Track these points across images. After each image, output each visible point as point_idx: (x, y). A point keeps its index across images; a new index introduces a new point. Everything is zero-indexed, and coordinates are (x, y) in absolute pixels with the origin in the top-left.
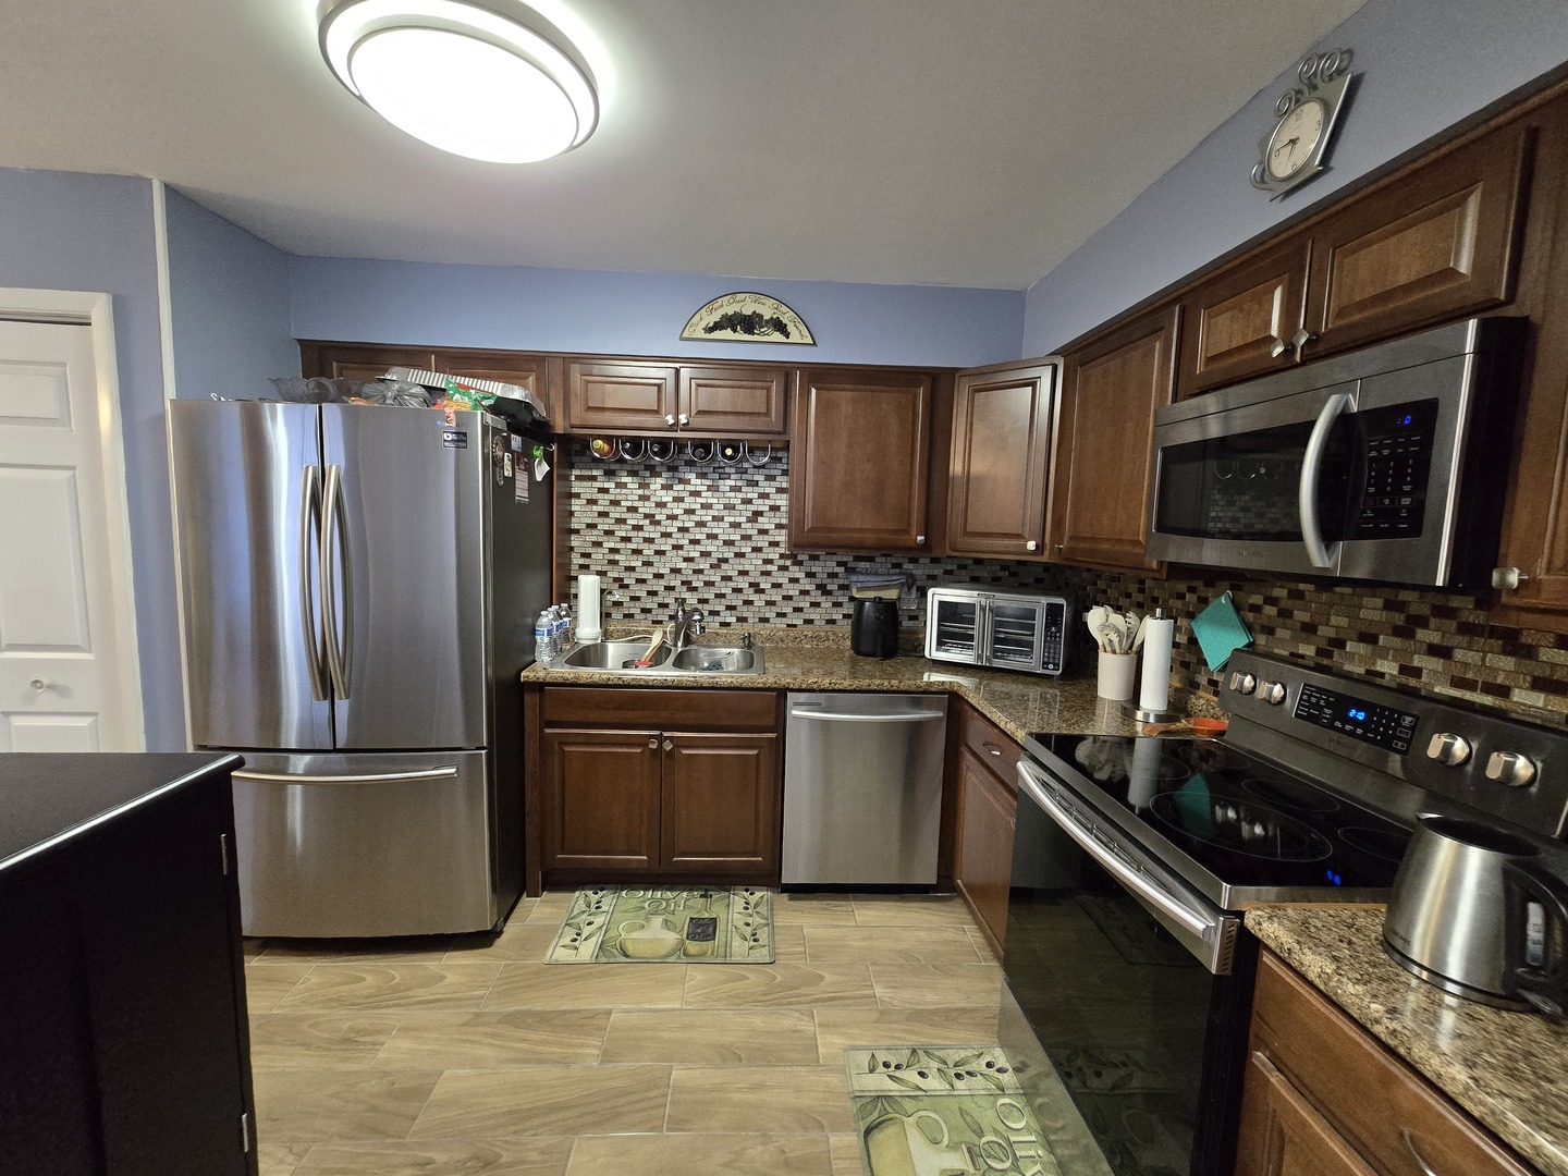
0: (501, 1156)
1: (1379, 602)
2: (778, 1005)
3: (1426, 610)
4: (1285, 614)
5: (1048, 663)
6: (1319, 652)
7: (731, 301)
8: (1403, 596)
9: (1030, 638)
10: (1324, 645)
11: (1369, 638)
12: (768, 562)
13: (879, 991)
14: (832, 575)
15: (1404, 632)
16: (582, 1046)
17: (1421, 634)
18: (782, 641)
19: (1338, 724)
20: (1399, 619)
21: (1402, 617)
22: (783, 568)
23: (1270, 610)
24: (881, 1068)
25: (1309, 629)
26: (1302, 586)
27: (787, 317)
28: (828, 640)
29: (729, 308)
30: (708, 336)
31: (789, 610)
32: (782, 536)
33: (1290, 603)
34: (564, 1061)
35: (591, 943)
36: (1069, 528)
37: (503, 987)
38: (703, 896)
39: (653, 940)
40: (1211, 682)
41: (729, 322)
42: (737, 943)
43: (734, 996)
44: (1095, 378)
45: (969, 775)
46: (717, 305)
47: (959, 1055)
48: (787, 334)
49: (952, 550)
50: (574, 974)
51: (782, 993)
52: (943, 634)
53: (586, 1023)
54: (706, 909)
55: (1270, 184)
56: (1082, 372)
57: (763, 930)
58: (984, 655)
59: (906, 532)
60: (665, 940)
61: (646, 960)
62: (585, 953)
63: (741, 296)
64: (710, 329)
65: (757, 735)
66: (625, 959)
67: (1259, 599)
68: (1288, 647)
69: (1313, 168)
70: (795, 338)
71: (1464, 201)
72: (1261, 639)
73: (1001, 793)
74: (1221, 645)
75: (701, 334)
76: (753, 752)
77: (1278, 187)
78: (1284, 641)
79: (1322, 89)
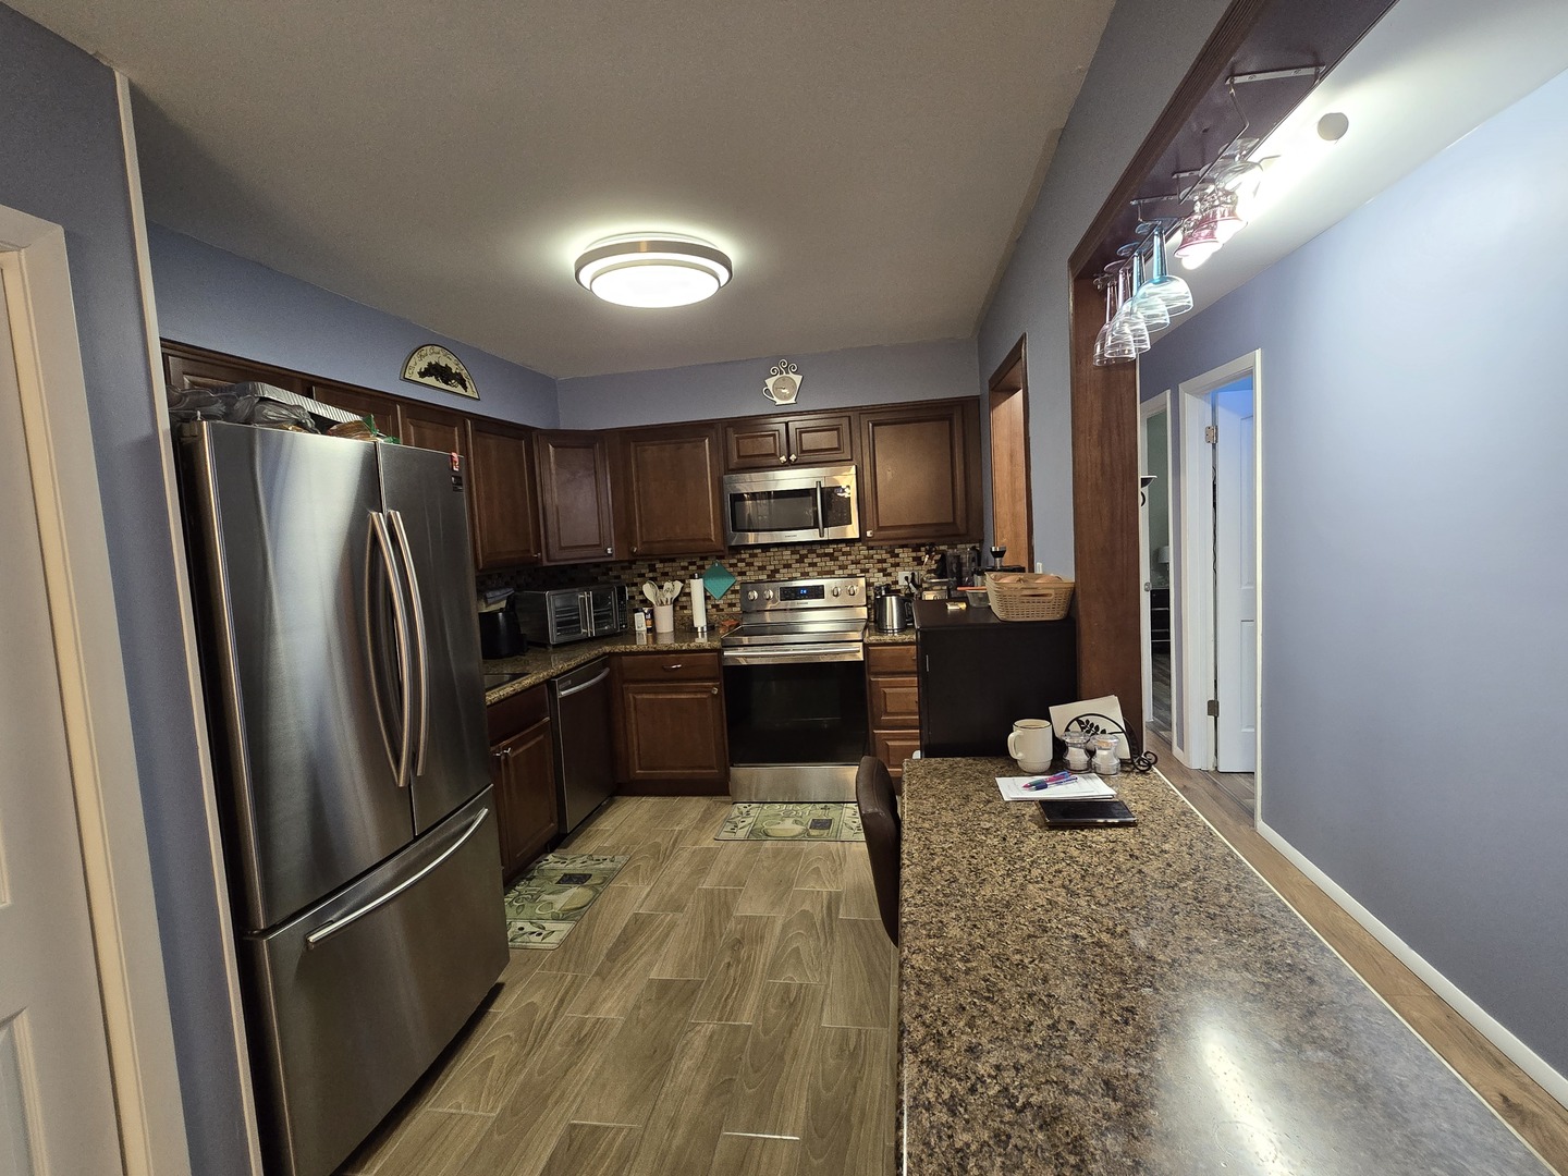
1: (789, 552)
2: (669, 856)
3: (805, 552)
4: (751, 564)
5: (622, 625)
6: (768, 576)
7: (431, 352)
8: (798, 548)
9: (609, 612)
10: (769, 573)
11: (787, 566)
13: (677, 829)
15: (800, 561)
16: (662, 921)
17: (806, 560)
19: (798, 597)
20: (798, 556)
23: (741, 565)
24: (735, 831)
25: (762, 568)
26: (755, 551)
27: (464, 373)
29: (431, 357)
30: (420, 380)
33: (751, 560)
34: (672, 926)
35: (549, 926)
36: (642, 537)
37: (572, 967)
38: (530, 879)
39: (573, 898)
40: (714, 606)
41: (433, 370)
42: (602, 866)
43: (653, 870)
44: (651, 452)
45: (639, 697)
46: (423, 353)
47: (736, 812)
48: (465, 388)
49: (548, 560)
50: (583, 931)
51: (660, 856)
52: (559, 624)
53: (639, 924)
54: (550, 879)
55: (775, 399)
56: (636, 446)
57: (595, 857)
58: (589, 630)
59: (529, 551)
60: (574, 895)
61: (593, 900)
62: (564, 928)
63: (437, 349)
64: (422, 374)
65: (541, 723)
66: (585, 908)
67: (735, 561)
68: (754, 578)
69: (792, 401)
70: (469, 393)
71: (837, 429)
72: (739, 578)
73: (688, 687)
74: (720, 586)
75: (416, 377)
76: (542, 737)
77: (779, 402)
78: (751, 576)
79: (791, 375)
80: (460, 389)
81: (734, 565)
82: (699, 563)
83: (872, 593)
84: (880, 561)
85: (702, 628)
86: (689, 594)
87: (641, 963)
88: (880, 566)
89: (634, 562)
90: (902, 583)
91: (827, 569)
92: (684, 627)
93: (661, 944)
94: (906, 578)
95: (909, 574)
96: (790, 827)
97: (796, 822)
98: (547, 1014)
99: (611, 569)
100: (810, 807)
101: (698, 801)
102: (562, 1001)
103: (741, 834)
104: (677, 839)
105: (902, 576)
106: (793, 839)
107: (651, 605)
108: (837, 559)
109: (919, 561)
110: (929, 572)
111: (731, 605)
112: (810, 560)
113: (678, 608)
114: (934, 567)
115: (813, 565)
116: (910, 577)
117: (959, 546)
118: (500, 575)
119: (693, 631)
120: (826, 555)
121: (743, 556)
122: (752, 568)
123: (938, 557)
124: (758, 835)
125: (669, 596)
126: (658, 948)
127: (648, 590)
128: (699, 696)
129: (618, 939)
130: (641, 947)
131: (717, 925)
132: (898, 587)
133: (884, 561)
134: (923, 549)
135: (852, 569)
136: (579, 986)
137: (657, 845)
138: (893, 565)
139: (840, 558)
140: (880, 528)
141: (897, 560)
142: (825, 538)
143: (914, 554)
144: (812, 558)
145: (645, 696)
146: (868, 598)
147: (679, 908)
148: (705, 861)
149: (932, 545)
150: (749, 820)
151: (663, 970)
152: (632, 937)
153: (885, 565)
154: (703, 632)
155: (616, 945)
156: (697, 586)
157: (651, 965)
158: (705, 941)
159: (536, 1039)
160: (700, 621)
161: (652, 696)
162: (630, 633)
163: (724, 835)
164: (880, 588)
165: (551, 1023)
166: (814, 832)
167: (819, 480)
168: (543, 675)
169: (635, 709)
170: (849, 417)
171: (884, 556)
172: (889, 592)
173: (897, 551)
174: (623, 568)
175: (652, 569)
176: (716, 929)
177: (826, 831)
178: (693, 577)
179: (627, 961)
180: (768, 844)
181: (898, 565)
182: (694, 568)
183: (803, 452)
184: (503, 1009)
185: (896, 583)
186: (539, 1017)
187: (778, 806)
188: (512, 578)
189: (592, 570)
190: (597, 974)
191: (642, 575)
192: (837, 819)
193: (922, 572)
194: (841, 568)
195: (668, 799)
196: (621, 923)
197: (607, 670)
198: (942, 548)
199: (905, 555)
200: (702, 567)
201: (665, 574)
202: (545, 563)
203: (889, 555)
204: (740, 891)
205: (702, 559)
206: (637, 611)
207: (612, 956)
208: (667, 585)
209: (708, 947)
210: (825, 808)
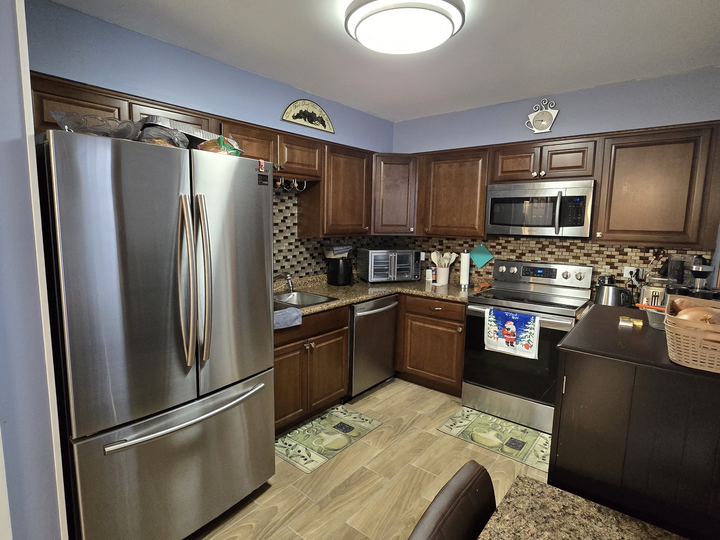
0: (413, 517)
1: (535, 242)
2: (404, 431)
3: (547, 243)
4: (506, 248)
5: (415, 276)
6: (517, 257)
7: (303, 103)
8: (541, 240)
9: (408, 267)
10: (518, 255)
11: (532, 252)
12: (290, 244)
13: (420, 412)
14: (316, 248)
15: (542, 249)
16: (375, 480)
17: (547, 249)
18: (300, 285)
19: (535, 275)
20: (540, 246)
21: (541, 245)
22: (297, 247)
23: (499, 247)
24: (452, 427)
25: (513, 251)
26: (510, 239)
27: (325, 118)
28: (317, 282)
29: (303, 107)
30: (294, 121)
31: (299, 269)
32: (295, 230)
33: (506, 245)
34: (379, 487)
35: (314, 456)
36: (432, 223)
37: (310, 490)
38: (322, 419)
39: (336, 440)
40: (476, 272)
41: (303, 115)
42: (363, 424)
43: (389, 438)
44: (444, 168)
45: (414, 323)
46: (298, 104)
47: (460, 413)
48: (325, 126)
49: (375, 232)
50: (329, 467)
51: (400, 428)
52: (375, 270)
53: (362, 476)
54: (332, 422)
55: (534, 129)
56: (435, 164)
57: (363, 417)
58: (393, 277)
59: (361, 225)
60: (339, 438)
61: (345, 447)
62: (319, 460)
63: (307, 102)
64: (295, 117)
65: (341, 330)
66: (338, 451)
67: (495, 244)
68: (505, 258)
69: (548, 130)
70: (327, 129)
71: (583, 152)
72: (496, 256)
73: (444, 323)
74: (482, 259)
75: (291, 119)
76: (341, 338)
77: (537, 131)
78: (505, 256)
79: (549, 110)
80: (321, 127)
81: (494, 247)
82: (471, 243)
83: (596, 280)
84: (608, 256)
85: (465, 286)
86: (460, 262)
87: (347, 508)
88: (608, 260)
89: (430, 238)
90: (626, 275)
91: (563, 257)
92: (453, 283)
93: (367, 497)
94: (631, 273)
95: (634, 270)
96: (491, 438)
97: (497, 436)
98: (279, 520)
99: (417, 241)
100: (513, 426)
101: (441, 397)
102: (292, 514)
103: (456, 431)
104: (416, 419)
105: (627, 271)
106: (490, 448)
107: (435, 266)
108: (572, 251)
109: (645, 260)
110: (654, 270)
111: (488, 273)
112: (550, 250)
113: (454, 270)
114: (660, 266)
115: (551, 253)
116: (635, 272)
117: (688, 252)
118: (350, 238)
119: (458, 286)
120: (563, 247)
121: (500, 241)
122: (506, 250)
123: (664, 259)
124: (468, 436)
125: (447, 262)
126: (362, 501)
127: (434, 257)
128: (449, 330)
129: (344, 483)
130: (353, 495)
131: (406, 500)
132: (622, 279)
133: (613, 257)
134: (651, 251)
135: (584, 259)
136: (306, 508)
137: (401, 420)
138: (620, 261)
139: (575, 251)
140: (609, 231)
141: (625, 257)
142: (560, 235)
143: (642, 255)
144: (552, 248)
145: (418, 323)
146: (593, 283)
147: (389, 475)
148: (424, 443)
149: (662, 248)
150: (466, 422)
151: (355, 522)
152: (353, 484)
153: (613, 260)
154: (465, 288)
155: (340, 487)
156: (465, 258)
157: (352, 512)
158: (393, 509)
159: (263, 536)
160: (464, 281)
161: (421, 324)
162: (420, 281)
163: (444, 428)
164: (603, 278)
165: (277, 528)
166: (507, 449)
167: (560, 190)
168: (347, 301)
169: (411, 330)
170: (596, 142)
171: (614, 253)
172: (612, 281)
173: (626, 250)
174: (424, 241)
175: (441, 243)
176: (404, 504)
177: (517, 451)
178: (464, 252)
179: (341, 502)
180: (471, 446)
181: (625, 261)
182: (467, 245)
183: (551, 169)
184: (261, 504)
185: (621, 275)
186: (274, 520)
187: (490, 418)
188: (358, 240)
189: (406, 240)
190: (320, 503)
191: (434, 247)
192: (529, 443)
193: (647, 271)
194: (574, 258)
195: (425, 389)
196: (352, 471)
197: (396, 303)
198: (670, 252)
199: (634, 255)
200: (472, 246)
201: (448, 247)
202: (372, 233)
203: (618, 253)
204: (435, 477)
205: (473, 240)
206: (428, 268)
207: (334, 494)
208: (447, 255)
209: (392, 515)
210: (524, 431)
